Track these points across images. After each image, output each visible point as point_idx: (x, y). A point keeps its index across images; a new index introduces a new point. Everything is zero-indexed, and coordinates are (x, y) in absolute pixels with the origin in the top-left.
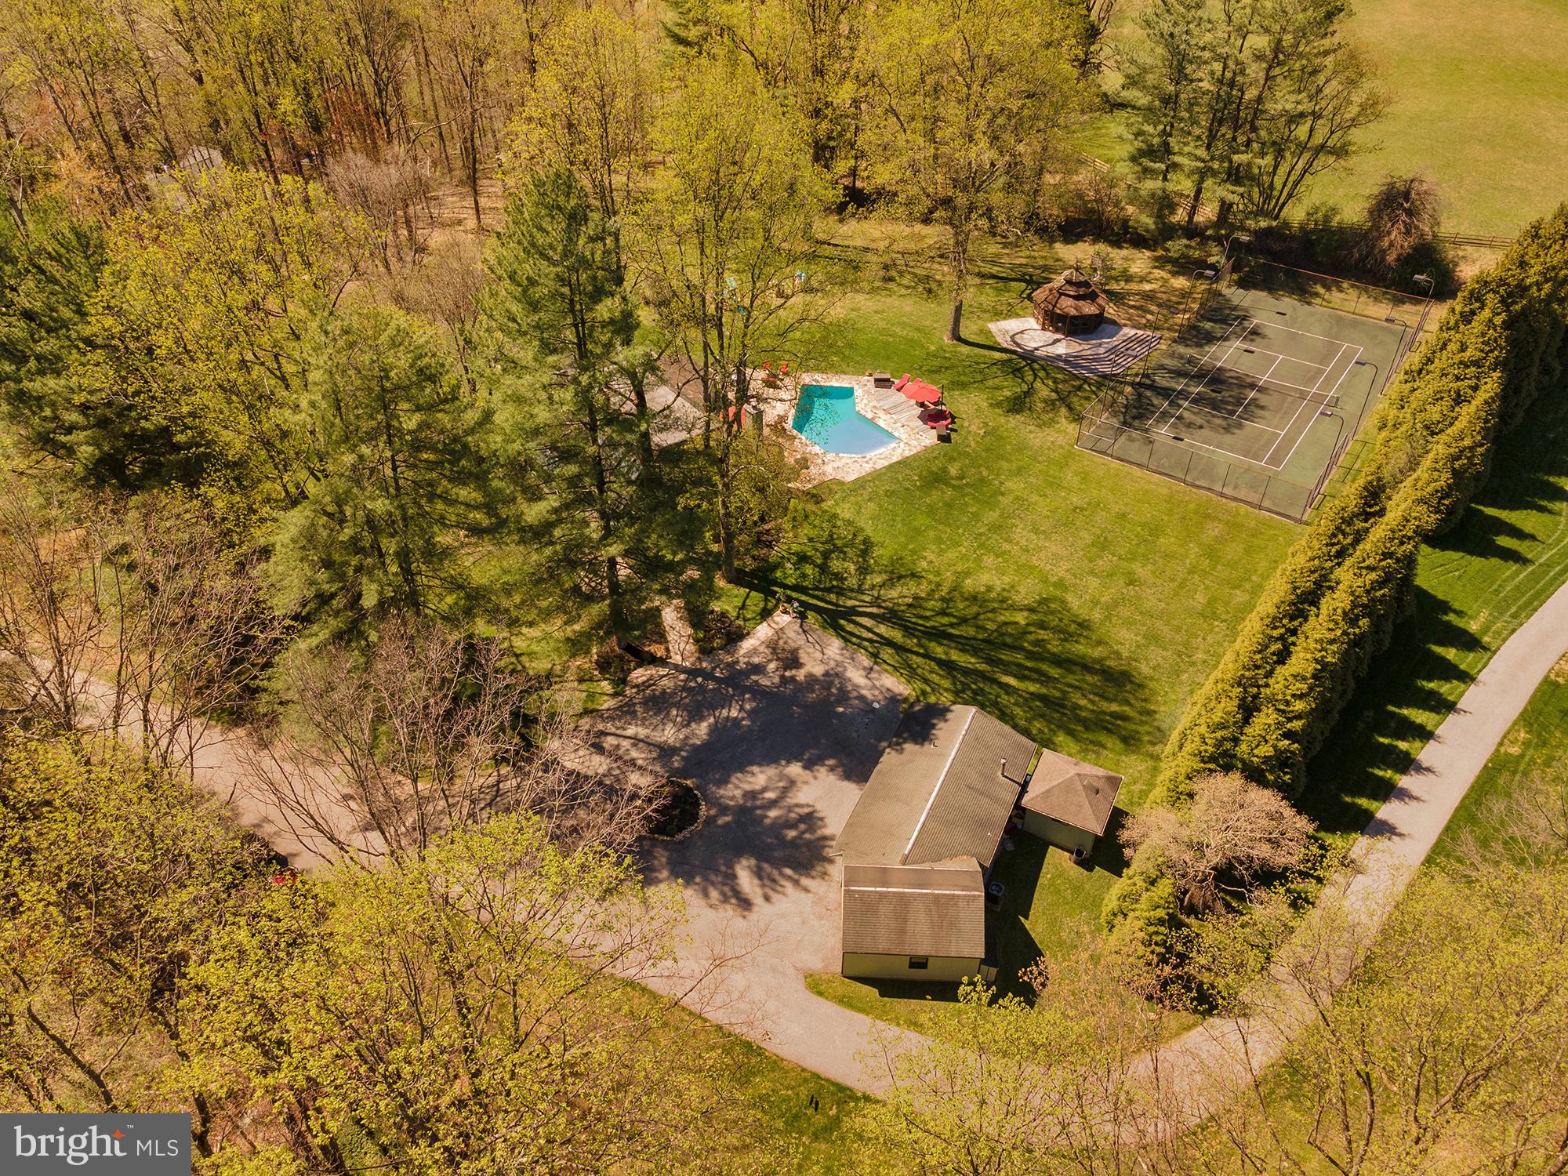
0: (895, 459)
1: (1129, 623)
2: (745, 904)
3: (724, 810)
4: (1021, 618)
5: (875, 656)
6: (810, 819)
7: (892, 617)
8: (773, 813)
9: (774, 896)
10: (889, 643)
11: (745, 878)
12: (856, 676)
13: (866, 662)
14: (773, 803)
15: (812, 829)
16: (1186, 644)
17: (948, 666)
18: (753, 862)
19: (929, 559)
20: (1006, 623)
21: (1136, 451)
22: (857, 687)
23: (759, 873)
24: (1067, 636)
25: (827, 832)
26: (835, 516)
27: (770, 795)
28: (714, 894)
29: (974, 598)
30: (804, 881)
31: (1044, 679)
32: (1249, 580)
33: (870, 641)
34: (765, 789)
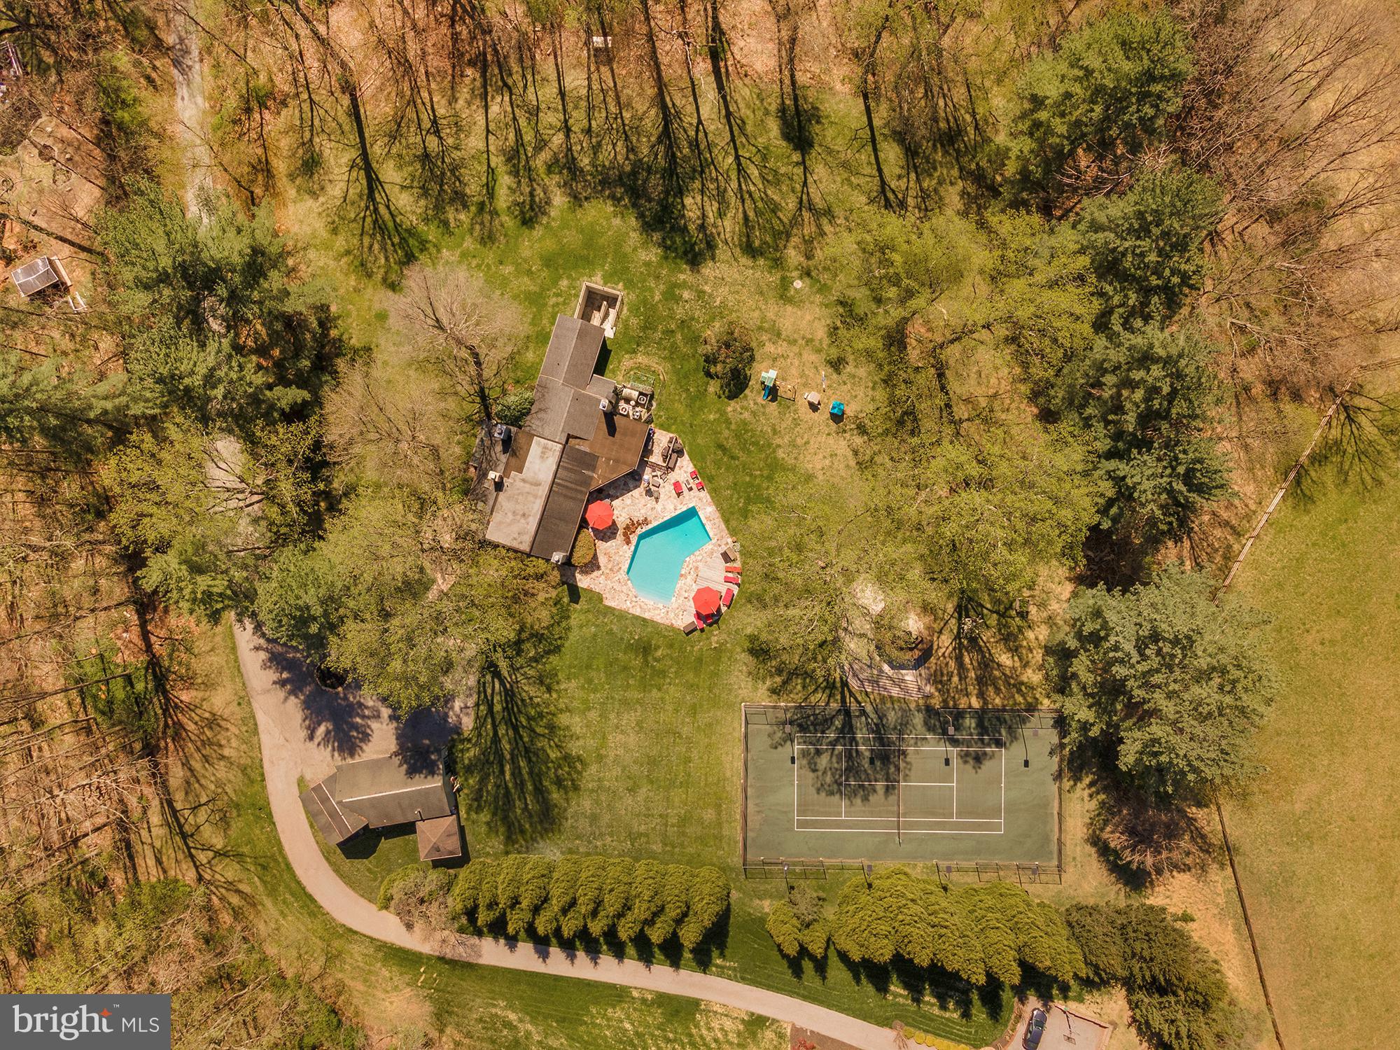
0: (647, 616)
1: (597, 802)
2: (311, 738)
3: (346, 698)
4: (554, 754)
5: (477, 705)
6: (366, 737)
7: (510, 695)
8: (358, 720)
9: (322, 746)
10: (491, 707)
11: (321, 730)
12: (457, 704)
13: (470, 703)
14: (363, 717)
15: (362, 740)
16: (601, 835)
17: (496, 739)
18: (331, 727)
19: (570, 687)
20: (545, 751)
21: (760, 743)
22: (452, 708)
23: (328, 732)
24: (559, 782)
25: (364, 747)
26: (569, 617)
27: (367, 712)
28: (307, 722)
29: (552, 728)
30: (336, 754)
31: (521, 786)
32: (674, 847)
33: (486, 696)
34: (367, 707)
